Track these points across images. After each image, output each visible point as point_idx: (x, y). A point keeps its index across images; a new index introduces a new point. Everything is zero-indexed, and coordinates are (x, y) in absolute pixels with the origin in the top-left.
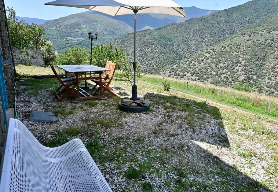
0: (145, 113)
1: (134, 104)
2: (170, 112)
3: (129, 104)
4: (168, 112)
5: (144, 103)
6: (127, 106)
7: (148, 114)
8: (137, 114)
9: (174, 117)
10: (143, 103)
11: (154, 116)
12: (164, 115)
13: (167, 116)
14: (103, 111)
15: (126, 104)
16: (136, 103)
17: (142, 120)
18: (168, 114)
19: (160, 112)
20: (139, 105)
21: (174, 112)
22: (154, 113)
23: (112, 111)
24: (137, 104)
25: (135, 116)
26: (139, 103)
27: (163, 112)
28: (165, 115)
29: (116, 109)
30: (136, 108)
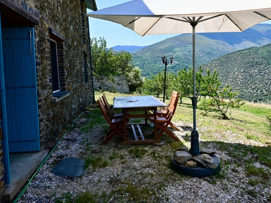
0: (208, 181)
1: (191, 163)
2: (257, 182)
3: (183, 160)
4: (251, 184)
5: (208, 163)
6: (180, 164)
7: (214, 183)
8: (194, 180)
9: (263, 196)
10: (206, 162)
11: (223, 190)
12: (242, 190)
13: (249, 194)
14: (146, 167)
15: (179, 161)
16: (194, 161)
17: (198, 196)
18: (251, 188)
19: (237, 182)
20: (199, 164)
21: (264, 183)
22: (225, 181)
23: (160, 168)
24: (196, 163)
25: (189, 184)
26: (199, 161)
27: (243, 183)
28: (244, 189)
29: (167, 165)
30: (193, 170)
